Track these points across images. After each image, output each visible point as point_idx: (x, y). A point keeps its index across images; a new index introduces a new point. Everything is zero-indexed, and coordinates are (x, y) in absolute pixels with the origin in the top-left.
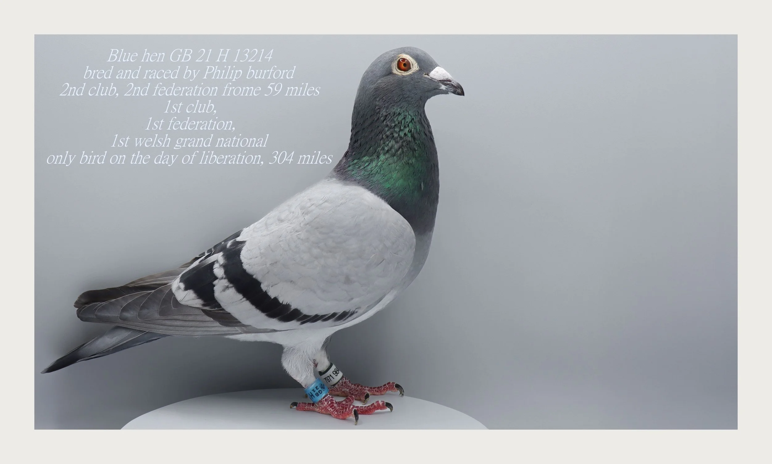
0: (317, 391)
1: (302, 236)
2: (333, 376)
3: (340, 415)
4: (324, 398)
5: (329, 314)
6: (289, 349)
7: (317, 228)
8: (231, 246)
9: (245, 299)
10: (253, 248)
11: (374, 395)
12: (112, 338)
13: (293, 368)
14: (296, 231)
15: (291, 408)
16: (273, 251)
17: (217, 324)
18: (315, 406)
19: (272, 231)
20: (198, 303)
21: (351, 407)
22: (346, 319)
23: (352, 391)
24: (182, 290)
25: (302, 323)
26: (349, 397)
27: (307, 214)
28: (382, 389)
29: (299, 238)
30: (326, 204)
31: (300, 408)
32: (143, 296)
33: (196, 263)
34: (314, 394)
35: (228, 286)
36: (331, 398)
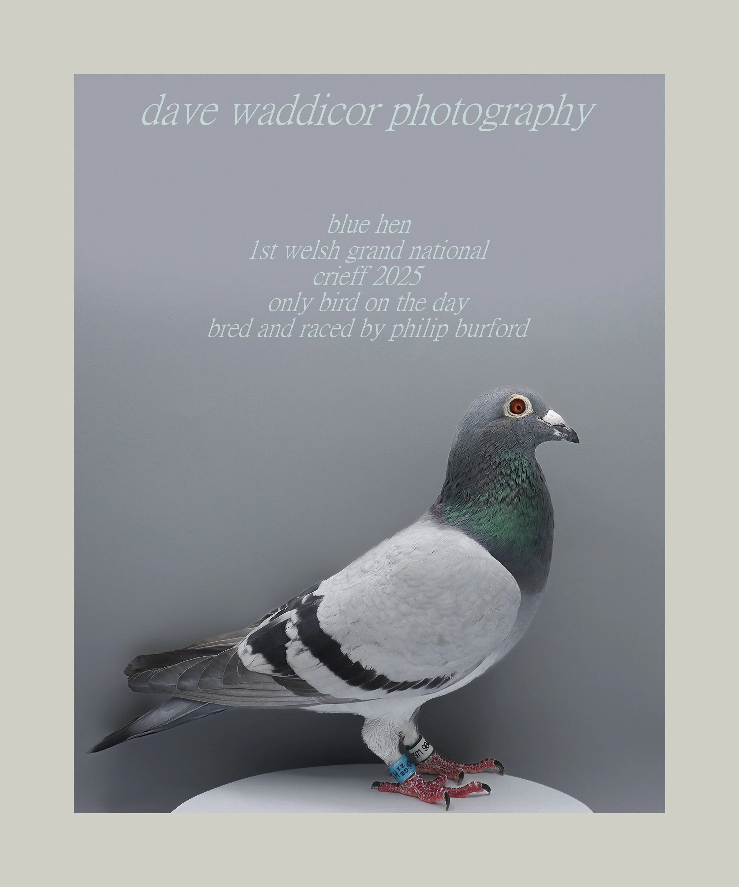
0: (402, 770)
1: (388, 590)
2: (423, 751)
3: (429, 798)
4: (410, 778)
5: (421, 680)
6: (372, 722)
7: (405, 581)
8: (306, 601)
9: (322, 664)
10: (331, 604)
11: (469, 773)
12: (169, 711)
13: (375, 742)
14: (382, 584)
15: (372, 788)
16: (354, 608)
17: (291, 693)
18: (400, 786)
19: (354, 584)
20: (267, 668)
21: (441, 790)
22: (440, 686)
23: (444, 769)
24: (250, 654)
25: (389, 692)
26: (441, 776)
27: (394, 563)
28: (479, 766)
29: (385, 593)
30: (416, 551)
31: (383, 789)
32: (205, 661)
33: (267, 622)
34: (399, 773)
35: (302, 649)
36: (419, 778)
